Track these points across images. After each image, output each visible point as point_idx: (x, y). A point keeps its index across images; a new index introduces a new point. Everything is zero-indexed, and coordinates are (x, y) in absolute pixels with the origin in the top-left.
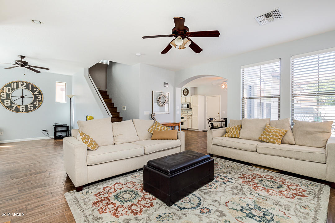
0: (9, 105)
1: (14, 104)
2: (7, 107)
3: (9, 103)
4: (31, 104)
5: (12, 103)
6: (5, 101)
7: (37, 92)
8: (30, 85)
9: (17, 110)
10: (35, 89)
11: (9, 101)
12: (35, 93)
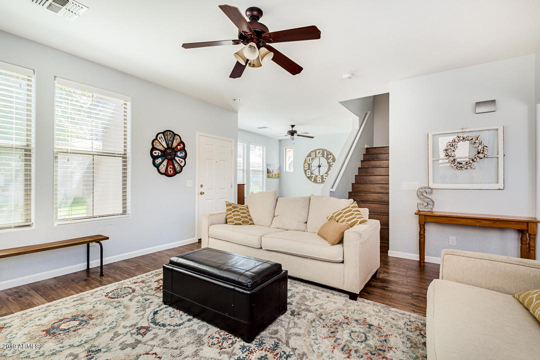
0: (310, 175)
1: (313, 174)
2: (308, 177)
3: (310, 173)
4: (326, 173)
5: (312, 174)
6: (307, 171)
7: (331, 159)
8: (325, 152)
9: (315, 181)
10: (329, 156)
11: (310, 171)
12: (329, 161)
